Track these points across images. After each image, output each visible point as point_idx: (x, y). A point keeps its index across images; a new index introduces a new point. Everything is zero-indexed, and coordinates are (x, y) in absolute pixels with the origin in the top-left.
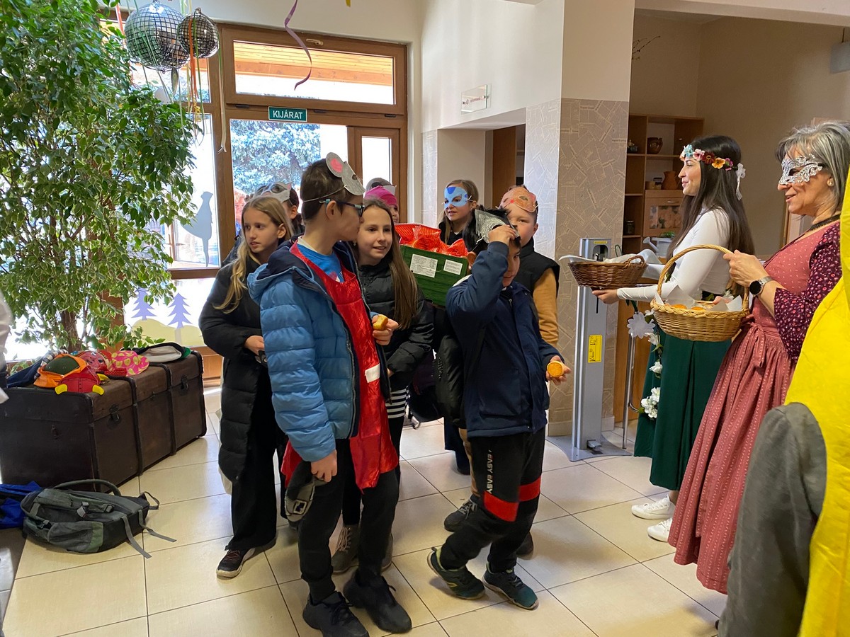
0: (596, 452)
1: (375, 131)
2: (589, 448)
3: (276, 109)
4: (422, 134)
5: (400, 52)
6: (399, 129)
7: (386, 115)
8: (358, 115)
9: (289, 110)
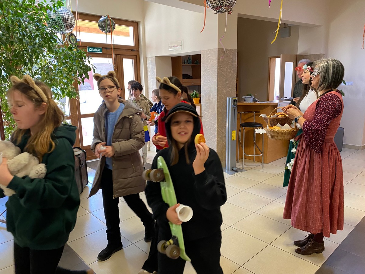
0: (236, 171)
1: (128, 57)
2: (233, 170)
3: (90, 48)
4: (146, 58)
5: (135, 25)
6: (136, 56)
7: (131, 50)
8: (122, 50)
9: (95, 48)
